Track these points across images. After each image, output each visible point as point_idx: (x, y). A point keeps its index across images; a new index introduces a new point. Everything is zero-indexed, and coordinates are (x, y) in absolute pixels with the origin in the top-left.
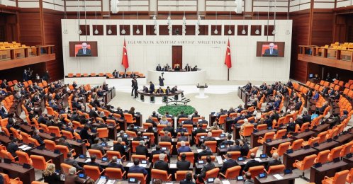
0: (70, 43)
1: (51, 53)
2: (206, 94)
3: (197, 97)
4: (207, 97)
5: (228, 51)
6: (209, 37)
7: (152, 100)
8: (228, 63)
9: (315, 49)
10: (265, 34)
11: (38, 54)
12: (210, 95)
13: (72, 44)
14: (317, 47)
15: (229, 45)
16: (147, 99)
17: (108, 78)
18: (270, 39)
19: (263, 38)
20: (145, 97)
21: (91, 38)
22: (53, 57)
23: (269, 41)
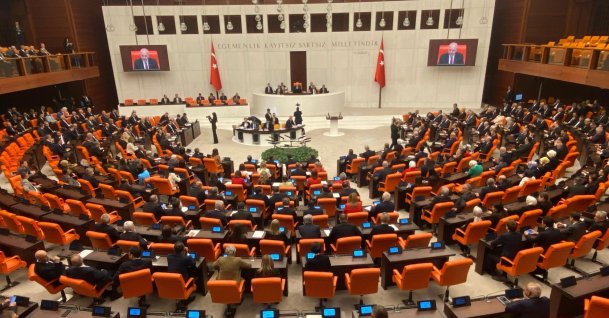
0: (122, 48)
1: (91, 65)
2: (340, 130)
3: (326, 134)
4: (343, 134)
5: (381, 57)
6: (350, 35)
7: (256, 139)
8: (381, 78)
9: (529, 49)
10: (446, 26)
11: (67, 68)
12: (347, 131)
13: (126, 51)
14: (533, 46)
15: (382, 48)
16: (248, 138)
17: (188, 106)
18: (454, 34)
19: (440, 33)
20: (245, 135)
21: (157, 39)
22: (94, 72)
23: (450, 38)
